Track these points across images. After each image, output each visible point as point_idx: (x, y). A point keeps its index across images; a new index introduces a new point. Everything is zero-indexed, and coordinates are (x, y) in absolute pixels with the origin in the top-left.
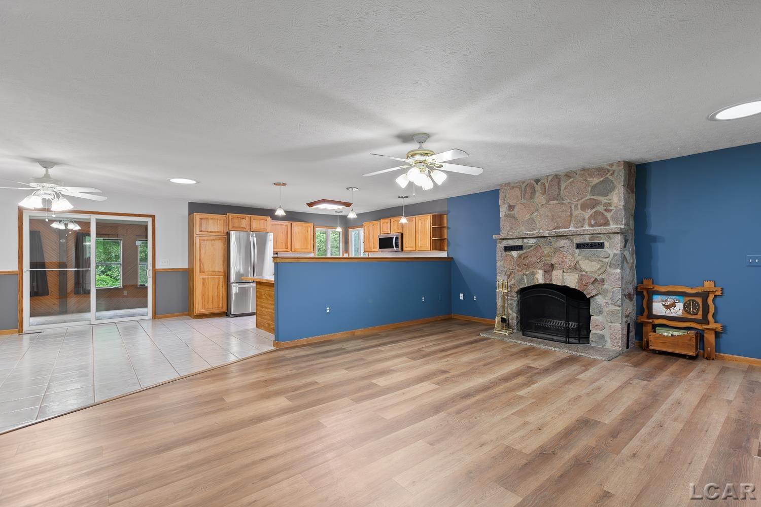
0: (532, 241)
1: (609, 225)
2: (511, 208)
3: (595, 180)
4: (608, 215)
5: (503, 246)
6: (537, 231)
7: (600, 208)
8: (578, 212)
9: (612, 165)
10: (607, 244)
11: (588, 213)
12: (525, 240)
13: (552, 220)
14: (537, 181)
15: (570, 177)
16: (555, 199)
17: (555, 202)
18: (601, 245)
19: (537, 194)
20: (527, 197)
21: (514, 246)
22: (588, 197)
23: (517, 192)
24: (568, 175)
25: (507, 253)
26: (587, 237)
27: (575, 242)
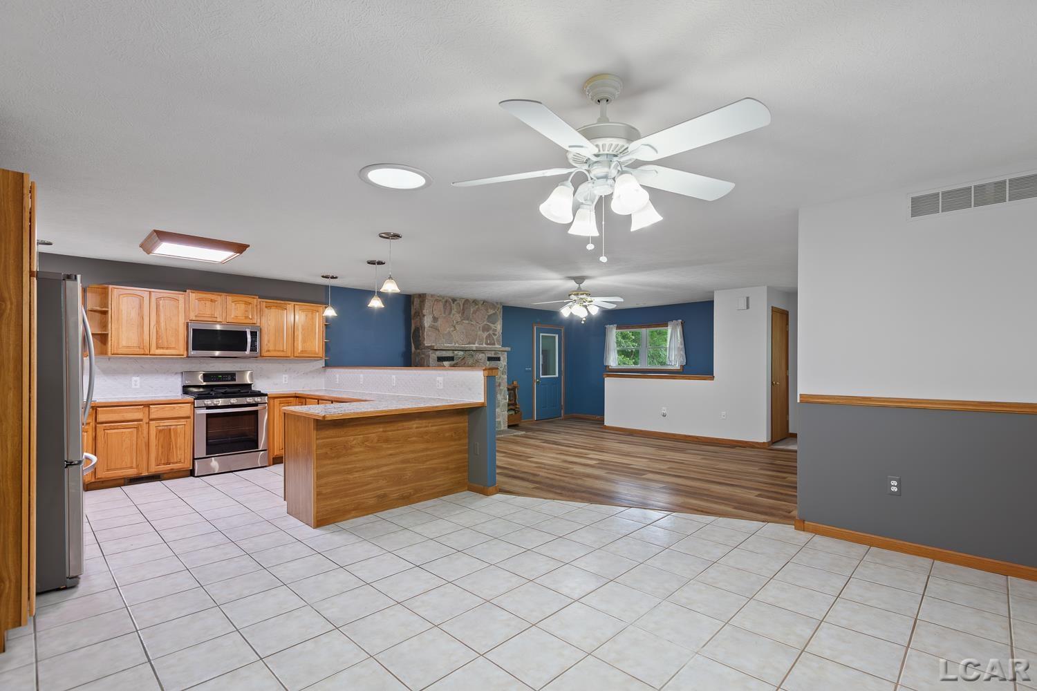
0: (461, 353)
1: (494, 344)
2: (435, 319)
3: (491, 312)
4: (495, 337)
5: (436, 356)
6: (453, 345)
7: (491, 332)
8: (480, 333)
9: (497, 303)
10: (502, 358)
11: (485, 335)
12: (456, 352)
13: (466, 336)
14: (454, 300)
15: (476, 304)
16: (468, 320)
17: (467, 322)
18: (498, 359)
19: (453, 312)
20: (447, 313)
21: (447, 357)
22: (485, 323)
23: (441, 305)
24: (475, 302)
25: (440, 363)
26: (493, 352)
27: (487, 355)
